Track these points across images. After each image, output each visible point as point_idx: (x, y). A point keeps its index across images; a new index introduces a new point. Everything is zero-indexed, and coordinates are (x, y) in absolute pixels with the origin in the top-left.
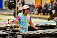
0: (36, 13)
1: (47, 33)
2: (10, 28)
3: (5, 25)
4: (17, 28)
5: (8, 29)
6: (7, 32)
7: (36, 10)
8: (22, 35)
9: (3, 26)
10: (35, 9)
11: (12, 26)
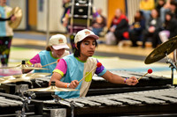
0: (109, 42)
1: (143, 102)
2: (30, 88)
3: (12, 79)
4: (50, 88)
5: (24, 89)
6: (20, 100)
7: (109, 31)
8: (65, 110)
9: (6, 79)
10: (106, 29)
11: (33, 81)
